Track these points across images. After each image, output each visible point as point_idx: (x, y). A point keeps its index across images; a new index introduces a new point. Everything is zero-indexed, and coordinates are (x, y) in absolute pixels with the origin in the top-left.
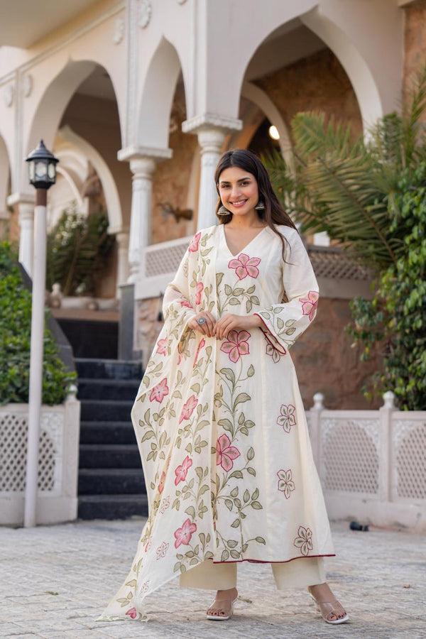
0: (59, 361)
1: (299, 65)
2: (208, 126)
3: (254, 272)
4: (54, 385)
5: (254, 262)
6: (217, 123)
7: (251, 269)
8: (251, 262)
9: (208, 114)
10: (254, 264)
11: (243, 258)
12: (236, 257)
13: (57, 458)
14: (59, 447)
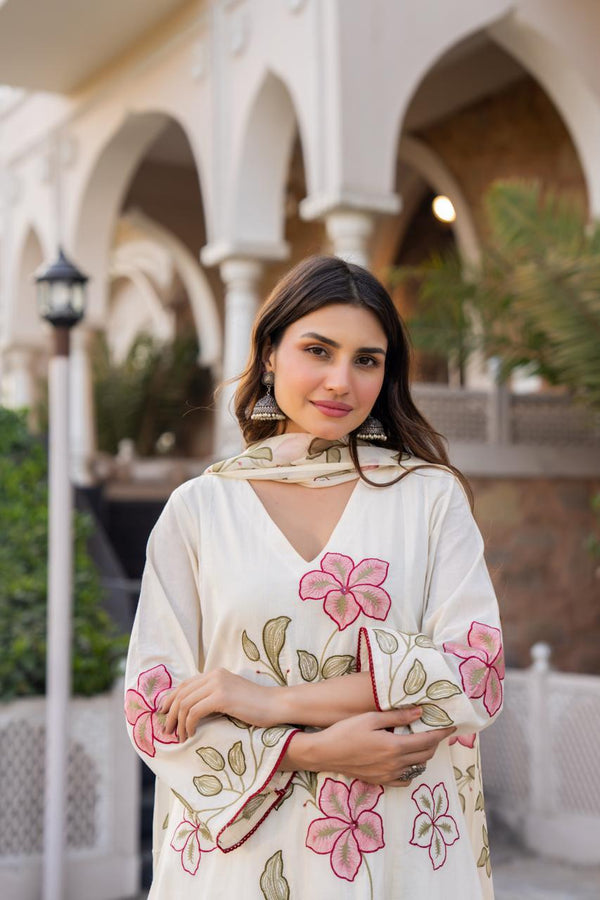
0: (103, 616)
1: (484, 105)
2: (344, 209)
3: (377, 602)
4: (91, 663)
5: (369, 572)
6: (359, 201)
7: (368, 596)
8: (363, 575)
9: (345, 188)
10: (374, 579)
11: (334, 563)
12: (315, 564)
13: (103, 789)
14: (105, 770)
